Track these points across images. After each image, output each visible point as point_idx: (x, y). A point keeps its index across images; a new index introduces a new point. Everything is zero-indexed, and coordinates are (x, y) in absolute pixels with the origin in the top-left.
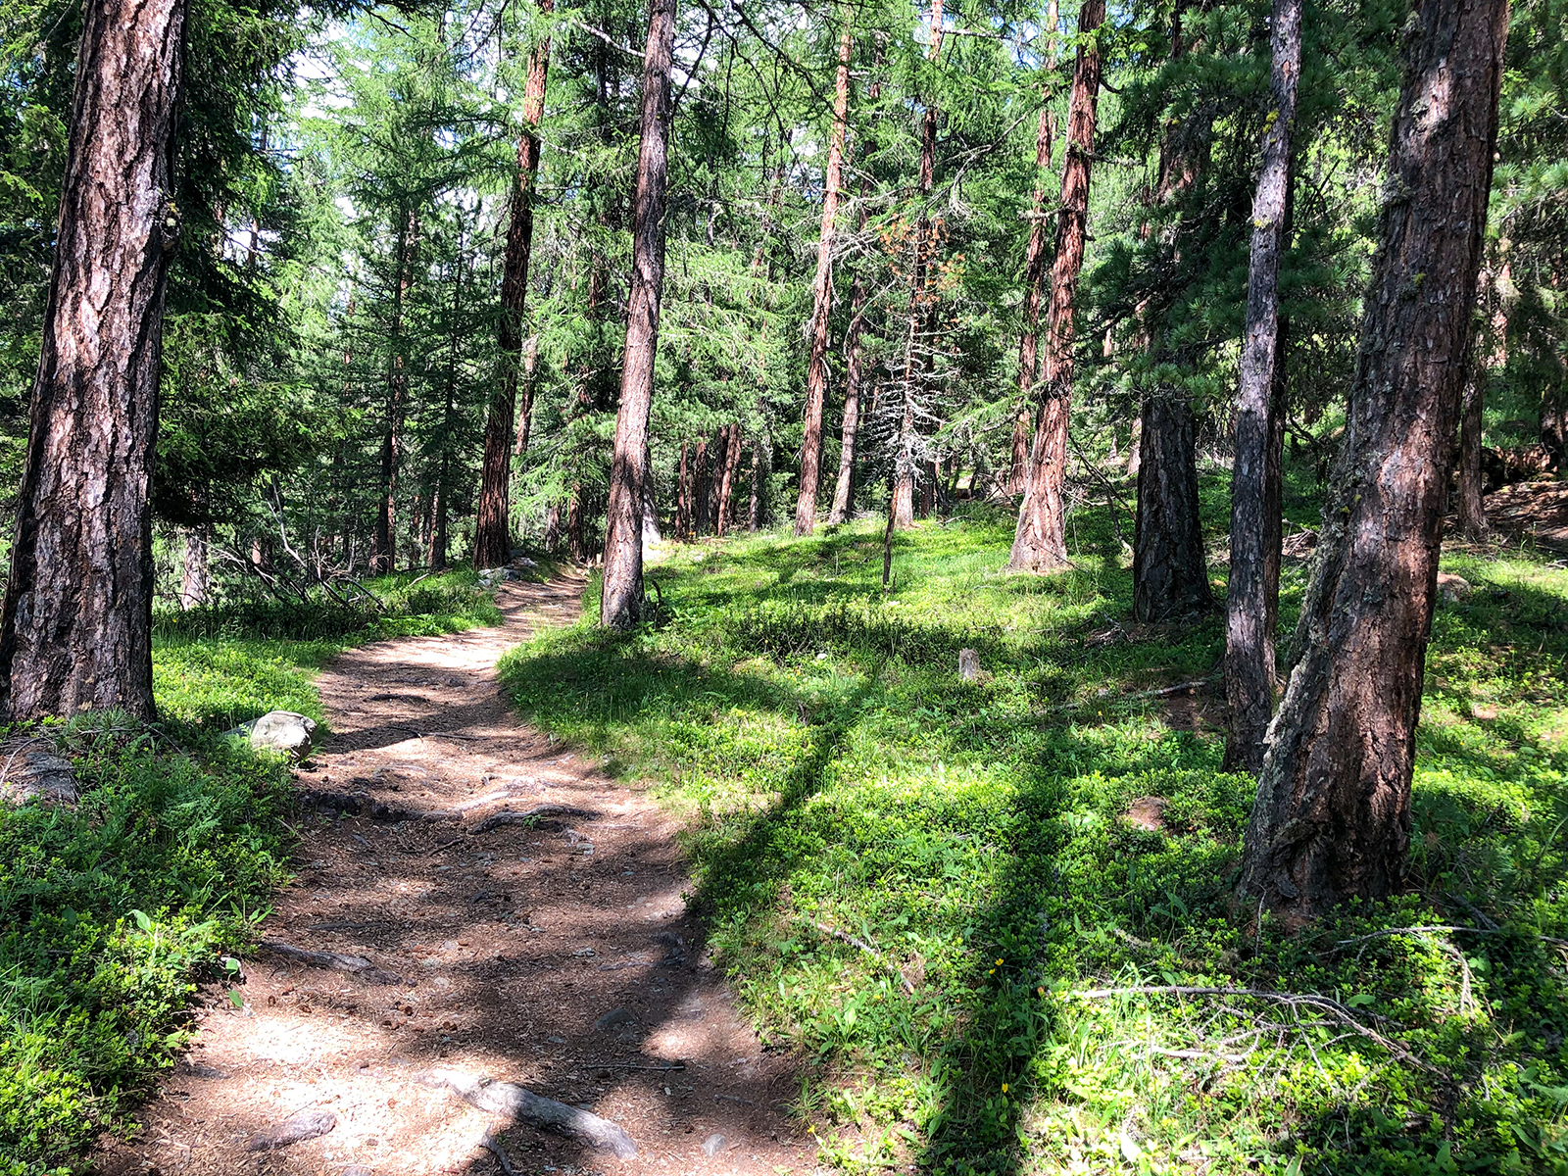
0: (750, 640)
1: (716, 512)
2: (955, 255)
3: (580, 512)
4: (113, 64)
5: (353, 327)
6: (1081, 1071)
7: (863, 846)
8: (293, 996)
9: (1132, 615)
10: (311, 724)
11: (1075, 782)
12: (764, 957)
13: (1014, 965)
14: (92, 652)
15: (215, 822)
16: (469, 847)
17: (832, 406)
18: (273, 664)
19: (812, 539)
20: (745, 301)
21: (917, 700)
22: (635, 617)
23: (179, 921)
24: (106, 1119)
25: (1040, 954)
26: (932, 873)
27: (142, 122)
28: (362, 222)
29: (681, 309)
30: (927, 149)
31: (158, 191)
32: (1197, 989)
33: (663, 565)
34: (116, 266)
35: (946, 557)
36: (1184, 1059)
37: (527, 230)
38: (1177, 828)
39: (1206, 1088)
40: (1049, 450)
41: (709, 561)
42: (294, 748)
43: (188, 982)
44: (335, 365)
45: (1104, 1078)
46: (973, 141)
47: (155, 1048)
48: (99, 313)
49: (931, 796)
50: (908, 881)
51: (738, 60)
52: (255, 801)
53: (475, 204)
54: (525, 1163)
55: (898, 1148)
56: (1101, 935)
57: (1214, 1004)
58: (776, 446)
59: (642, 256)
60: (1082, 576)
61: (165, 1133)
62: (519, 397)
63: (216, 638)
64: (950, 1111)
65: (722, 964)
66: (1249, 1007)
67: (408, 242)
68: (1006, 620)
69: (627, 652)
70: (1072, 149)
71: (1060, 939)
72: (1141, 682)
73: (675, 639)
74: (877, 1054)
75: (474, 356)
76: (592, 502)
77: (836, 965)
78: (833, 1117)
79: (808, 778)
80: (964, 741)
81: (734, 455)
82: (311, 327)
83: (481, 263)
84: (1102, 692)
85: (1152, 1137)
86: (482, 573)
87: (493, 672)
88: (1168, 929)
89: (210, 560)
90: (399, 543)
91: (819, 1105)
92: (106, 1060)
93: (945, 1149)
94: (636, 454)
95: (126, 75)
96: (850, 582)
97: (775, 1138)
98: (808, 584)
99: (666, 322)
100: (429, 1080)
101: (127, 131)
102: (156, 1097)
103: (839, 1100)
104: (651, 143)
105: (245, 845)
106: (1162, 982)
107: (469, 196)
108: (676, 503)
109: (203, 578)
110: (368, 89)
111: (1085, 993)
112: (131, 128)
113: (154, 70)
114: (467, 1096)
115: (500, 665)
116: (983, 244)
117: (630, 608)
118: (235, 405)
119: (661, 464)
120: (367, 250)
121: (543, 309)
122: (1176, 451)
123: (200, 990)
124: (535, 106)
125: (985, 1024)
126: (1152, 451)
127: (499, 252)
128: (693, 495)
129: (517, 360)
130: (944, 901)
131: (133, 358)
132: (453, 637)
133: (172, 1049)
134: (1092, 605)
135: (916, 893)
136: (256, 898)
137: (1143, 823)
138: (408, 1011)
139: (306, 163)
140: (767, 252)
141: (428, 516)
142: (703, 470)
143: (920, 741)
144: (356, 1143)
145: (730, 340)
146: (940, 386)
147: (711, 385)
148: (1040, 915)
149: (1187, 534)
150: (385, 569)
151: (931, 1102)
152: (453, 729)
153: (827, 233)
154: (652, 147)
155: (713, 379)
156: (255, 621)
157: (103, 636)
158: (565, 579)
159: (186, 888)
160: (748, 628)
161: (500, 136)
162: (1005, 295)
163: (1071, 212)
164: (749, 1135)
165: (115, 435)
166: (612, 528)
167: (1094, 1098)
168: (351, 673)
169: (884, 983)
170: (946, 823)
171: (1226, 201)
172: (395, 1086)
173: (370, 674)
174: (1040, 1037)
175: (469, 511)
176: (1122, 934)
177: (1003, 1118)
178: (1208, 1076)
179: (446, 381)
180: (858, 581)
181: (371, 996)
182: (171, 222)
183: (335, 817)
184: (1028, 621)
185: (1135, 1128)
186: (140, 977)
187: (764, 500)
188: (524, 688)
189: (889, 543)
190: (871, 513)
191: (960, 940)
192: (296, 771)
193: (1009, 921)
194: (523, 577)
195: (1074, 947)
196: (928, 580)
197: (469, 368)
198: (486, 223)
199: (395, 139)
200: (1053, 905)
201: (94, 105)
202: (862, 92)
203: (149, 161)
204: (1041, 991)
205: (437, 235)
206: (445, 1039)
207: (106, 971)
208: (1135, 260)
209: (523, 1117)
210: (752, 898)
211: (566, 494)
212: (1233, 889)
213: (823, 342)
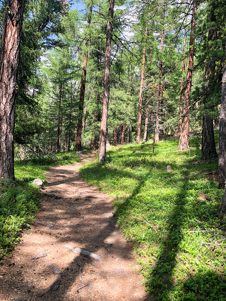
0: (127, 164)
1: (121, 140)
2: (167, 90)
3: (95, 140)
4: (6, 60)
5: (52, 106)
6: (188, 247)
7: (147, 203)
8: (40, 231)
9: (202, 159)
10: (44, 181)
11: (189, 191)
12: (128, 225)
13: (175, 226)
14: (3, 168)
15: (25, 199)
16: (73, 204)
17: (143, 119)
18: (37, 170)
19: (139, 145)
20: (126, 100)
21: (159, 176)
22: (105, 160)
23: (19, 217)
24: (5, 254)
25: (181, 224)
26: (160, 209)
27: (12, 71)
28: (54, 87)
29: (114, 102)
30: (160, 69)
31: (15, 83)
32: (211, 231)
33: (111, 150)
34: (7, 97)
35: (166, 148)
36: (208, 245)
37: (84, 88)
38: (209, 200)
39: (213, 250)
40: (185, 127)
41: (119, 149)
42: (40, 185)
43: (20, 228)
44: (49, 114)
45: (193, 248)
46: (170, 68)
47: (14, 240)
48: (4, 105)
49: (161, 194)
50: (156, 210)
51: (123, 54)
52: (33, 195)
53: (74, 83)
54: (82, 263)
55: (152, 261)
56: (193, 220)
57: (215, 234)
58: (132, 127)
59: (105, 92)
60: (192, 151)
61: (16, 256)
62: (83, 119)
63: (27, 165)
64: (162, 254)
65: (119, 226)
66: (222, 235)
67: (62, 90)
68: (177, 160)
69: (103, 167)
70: (189, 68)
71: (185, 221)
72: (203, 172)
73: (112, 164)
74: (149, 243)
75: (75, 112)
76: (97, 139)
77: (141, 226)
78: (140, 255)
79: (137, 191)
80: (168, 183)
81: (124, 129)
82: (44, 107)
83: (76, 94)
84: (195, 174)
85: (202, 260)
86: (77, 152)
87: (78, 171)
88: (206, 219)
89: (26, 151)
90: (61, 147)
91: (137, 253)
92: (5, 243)
93: (162, 261)
94: (105, 129)
95: (9, 62)
96: (146, 153)
97: (129, 259)
98: (138, 153)
99: (111, 104)
100: (64, 247)
101: (9, 72)
102: (14, 250)
103: (141, 252)
104: (107, 70)
105: (31, 203)
106: (205, 230)
107: (73, 82)
108: (113, 138)
109: (25, 154)
110: (54, 62)
111: (189, 232)
112: (10, 72)
113: (14, 61)
114: (71, 250)
115: (79, 169)
116: (172, 87)
117: (104, 159)
118: (30, 122)
119: (110, 131)
120: (54, 92)
121: (87, 102)
122: (210, 127)
123: (23, 230)
124: (85, 64)
125: (169, 237)
126: (205, 126)
127: (79, 92)
128: (117, 137)
129: (83, 112)
130: (162, 214)
131: (10, 113)
132: (71, 164)
133: (17, 241)
134: (194, 157)
135: (157, 212)
136: (33, 213)
137: (202, 198)
138: (61, 234)
139: (43, 76)
140: (130, 90)
141: (67, 142)
142: (118, 132)
143: (159, 183)
144: (51, 259)
145: (123, 107)
146: (164, 115)
147: (119, 116)
148: (181, 217)
149: (212, 143)
150: (59, 152)
151: (159, 252)
152: (70, 182)
153: (141, 86)
154: (107, 71)
155: (120, 115)
156: (34, 162)
157: (5, 165)
158: (92, 153)
159: (20, 211)
160: (126, 162)
161: (79, 70)
162: (176, 97)
163: (189, 81)
164: (124, 258)
165: (7, 128)
166: (100, 143)
167: (190, 252)
168: (52, 171)
169: (150, 229)
170: (163, 199)
171: (218, 78)
172: (58, 248)
173: (55, 172)
174: (180, 240)
175: (74, 141)
176: (197, 220)
177: (173, 255)
178: (213, 248)
179: (69, 116)
180: (148, 153)
181: (54, 232)
182: (17, 88)
183: (48, 198)
184: (181, 160)
185: (199, 258)
186: (11, 227)
187: (130, 137)
188: (84, 174)
189: (154, 145)
190: (151, 140)
191: (165, 221)
192: (41, 190)
193: (175, 218)
194: (84, 153)
195: (187, 223)
196: (162, 152)
197: (74, 114)
198: (77, 86)
199: (59, 71)
200: (184, 215)
201: (3, 68)
202: (148, 59)
203: (13, 77)
204: (180, 231)
205: (67, 89)
206: (67, 240)
207: (6, 226)
208: (200, 89)
209: (81, 254)
210: (126, 213)
211: (92, 137)
212: (219, 212)
213: (141, 107)
